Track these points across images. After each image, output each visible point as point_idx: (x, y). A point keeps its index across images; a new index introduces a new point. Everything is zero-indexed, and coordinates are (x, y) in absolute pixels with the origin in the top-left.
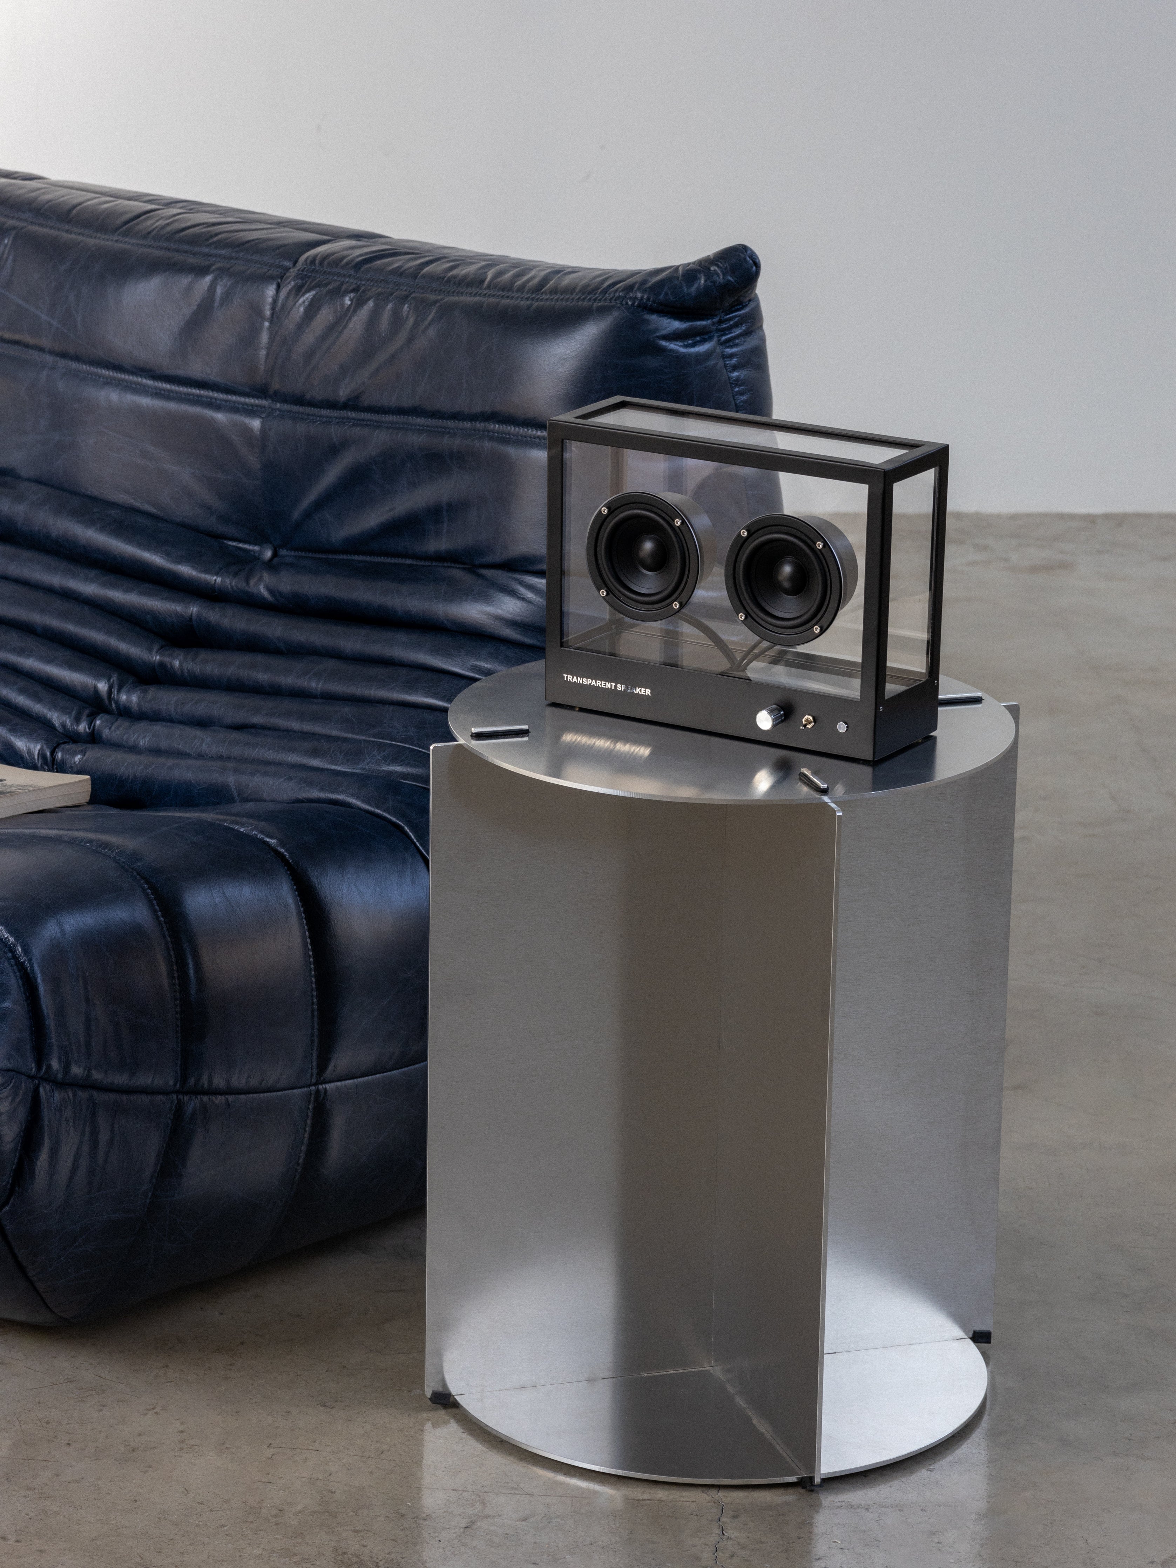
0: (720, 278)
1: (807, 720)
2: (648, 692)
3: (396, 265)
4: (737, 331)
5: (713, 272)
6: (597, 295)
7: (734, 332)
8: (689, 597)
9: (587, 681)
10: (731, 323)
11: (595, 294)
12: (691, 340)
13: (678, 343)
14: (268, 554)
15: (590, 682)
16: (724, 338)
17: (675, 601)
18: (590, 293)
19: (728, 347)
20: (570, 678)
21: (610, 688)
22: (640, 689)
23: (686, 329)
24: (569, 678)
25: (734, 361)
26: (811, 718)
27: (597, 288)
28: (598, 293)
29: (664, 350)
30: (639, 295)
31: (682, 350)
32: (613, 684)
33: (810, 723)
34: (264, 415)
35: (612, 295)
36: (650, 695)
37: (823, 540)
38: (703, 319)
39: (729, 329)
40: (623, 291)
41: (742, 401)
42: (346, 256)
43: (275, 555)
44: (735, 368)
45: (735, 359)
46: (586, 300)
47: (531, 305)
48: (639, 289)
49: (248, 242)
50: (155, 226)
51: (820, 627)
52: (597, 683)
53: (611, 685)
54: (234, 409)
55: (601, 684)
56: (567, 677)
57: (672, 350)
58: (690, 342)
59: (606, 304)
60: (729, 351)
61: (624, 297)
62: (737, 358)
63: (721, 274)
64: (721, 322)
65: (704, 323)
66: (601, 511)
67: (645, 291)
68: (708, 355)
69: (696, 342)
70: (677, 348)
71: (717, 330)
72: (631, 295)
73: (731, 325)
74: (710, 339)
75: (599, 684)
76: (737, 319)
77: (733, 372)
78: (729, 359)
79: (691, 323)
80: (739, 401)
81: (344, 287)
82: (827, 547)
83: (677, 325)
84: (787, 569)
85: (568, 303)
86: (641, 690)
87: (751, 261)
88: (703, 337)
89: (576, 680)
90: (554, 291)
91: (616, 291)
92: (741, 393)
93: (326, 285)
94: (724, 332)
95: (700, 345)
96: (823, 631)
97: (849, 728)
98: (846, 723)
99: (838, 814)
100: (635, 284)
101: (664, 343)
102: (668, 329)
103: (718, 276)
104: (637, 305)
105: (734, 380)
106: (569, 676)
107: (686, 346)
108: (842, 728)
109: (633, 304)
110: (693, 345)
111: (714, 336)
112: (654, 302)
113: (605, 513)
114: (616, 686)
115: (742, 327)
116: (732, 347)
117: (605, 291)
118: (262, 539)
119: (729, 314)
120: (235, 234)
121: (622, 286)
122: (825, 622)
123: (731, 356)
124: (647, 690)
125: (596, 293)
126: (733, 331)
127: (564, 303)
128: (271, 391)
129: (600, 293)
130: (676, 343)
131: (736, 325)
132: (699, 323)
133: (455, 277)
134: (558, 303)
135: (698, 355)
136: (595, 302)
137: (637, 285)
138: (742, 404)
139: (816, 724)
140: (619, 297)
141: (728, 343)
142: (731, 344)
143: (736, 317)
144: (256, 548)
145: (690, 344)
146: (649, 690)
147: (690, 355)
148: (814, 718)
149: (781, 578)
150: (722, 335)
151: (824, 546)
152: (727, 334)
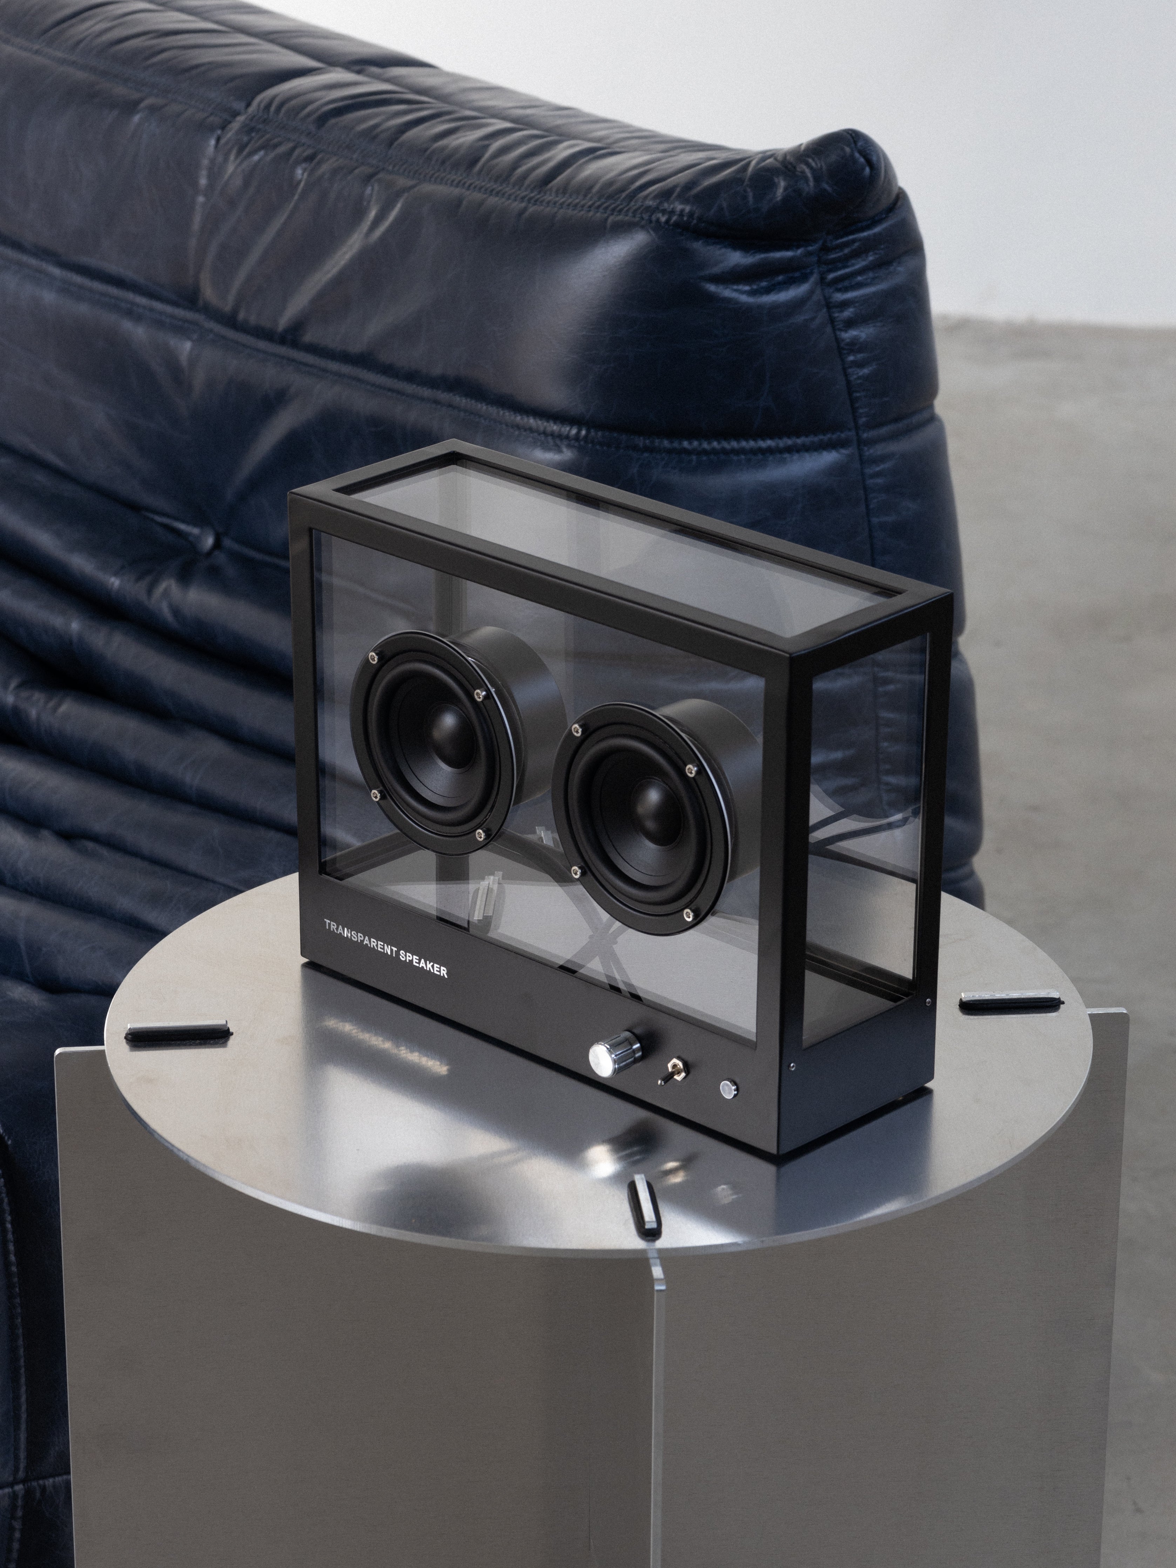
0: (808, 185)
1: (675, 1066)
2: (444, 972)
3: (372, 123)
4: (860, 264)
5: (800, 174)
6: (618, 203)
7: (853, 265)
8: (501, 821)
9: (357, 936)
10: (846, 251)
11: (616, 200)
12: (765, 281)
13: (741, 287)
14: (210, 541)
15: (362, 939)
16: (831, 276)
17: (478, 829)
18: (610, 197)
19: (839, 290)
20: (334, 926)
21: (389, 953)
22: (432, 964)
23: (753, 266)
24: (332, 926)
25: (848, 313)
26: (680, 1065)
27: (622, 190)
28: (622, 198)
29: (712, 298)
30: (679, 207)
31: (744, 298)
32: (395, 949)
33: (679, 1073)
34: (195, 336)
35: (639, 204)
36: (446, 977)
37: (697, 762)
38: (787, 248)
39: (844, 261)
40: (655, 197)
41: (859, 378)
42: (311, 102)
43: (217, 545)
44: (850, 324)
45: (851, 310)
46: (601, 210)
47: (525, 209)
48: (679, 196)
49: (197, 66)
50: (90, 31)
51: (693, 911)
52: (372, 943)
53: (392, 950)
54: (159, 323)
55: (377, 945)
56: (329, 924)
57: (728, 300)
58: (764, 284)
59: (627, 218)
60: (840, 297)
61: (656, 209)
62: (855, 307)
63: (811, 179)
64: (825, 249)
65: (789, 254)
66: (368, 659)
67: (686, 201)
68: (797, 305)
69: (774, 285)
70: (735, 295)
71: (819, 262)
72: (666, 205)
73: (845, 255)
74: (804, 278)
75: (375, 944)
76: (856, 244)
77: (846, 331)
78: (839, 309)
79: (763, 256)
80: (855, 377)
81: (297, 152)
82: (704, 774)
83: (736, 258)
84: (653, 796)
85: (575, 212)
86: (433, 966)
87: (862, 160)
88: (791, 275)
89: (342, 932)
90: (564, 189)
91: (646, 197)
92: (860, 365)
93: (276, 146)
94: (834, 265)
95: (780, 291)
96: (699, 918)
97: (741, 1090)
98: (735, 1083)
99: (657, 1287)
100: (675, 187)
101: (712, 288)
102: (721, 265)
103: (806, 180)
104: (675, 222)
105: (847, 344)
106: (332, 923)
107: (752, 293)
108: (728, 1091)
109: (667, 222)
110: (768, 291)
111: (812, 273)
112: (700, 219)
113: (374, 663)
114: (398, 953)
115: (867, 256)
116: (846, 290)
117: (632, 196)
118: (201, 519)
119: (842, 237)
120: (183, 52)
121: (654, 191)
122: (703, 903)
123: (844, 304)
124: (442, 968)
125: (619, 198)
126: (849, 264)
127: (570, 212)
128: (201, 303)
129: (624, 199)
130: (735, 287)
131: (857, 254)
132: (778, 255)
133: (443, 149)
134: (561, 211)
135: (775, 306)
136: (612, 214)
137: (678, 189)
138: (859, 381)
139: (690, 1076)
140: (648, 208)
141: (842, 284)
142: (846, 283)
143: (854, 241)
144: (196, 531)
145: (762, 288)
146: (445, 969)
147: (760, 307)
148: (686, 1064)
149: (640, 810)
150: (830, 271)
151: (698, 773)
152: (840, 269)
